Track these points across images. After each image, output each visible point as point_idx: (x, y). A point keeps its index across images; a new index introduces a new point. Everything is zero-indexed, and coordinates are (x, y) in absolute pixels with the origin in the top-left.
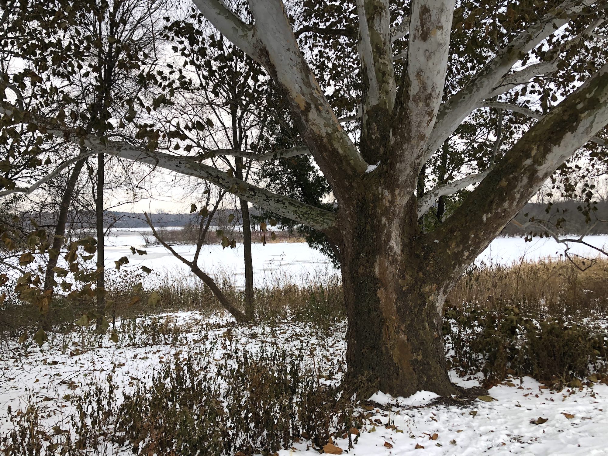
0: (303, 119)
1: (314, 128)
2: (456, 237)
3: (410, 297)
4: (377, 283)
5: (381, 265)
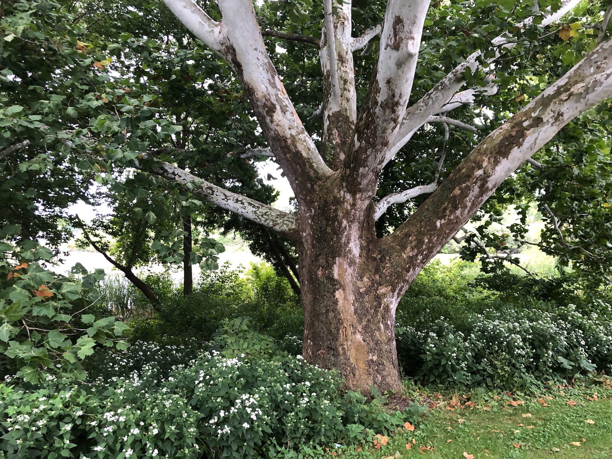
1: (278, 128)
2: (411, 242)
3: (366, 298)
4: (336, 284)
5: (340, 265)
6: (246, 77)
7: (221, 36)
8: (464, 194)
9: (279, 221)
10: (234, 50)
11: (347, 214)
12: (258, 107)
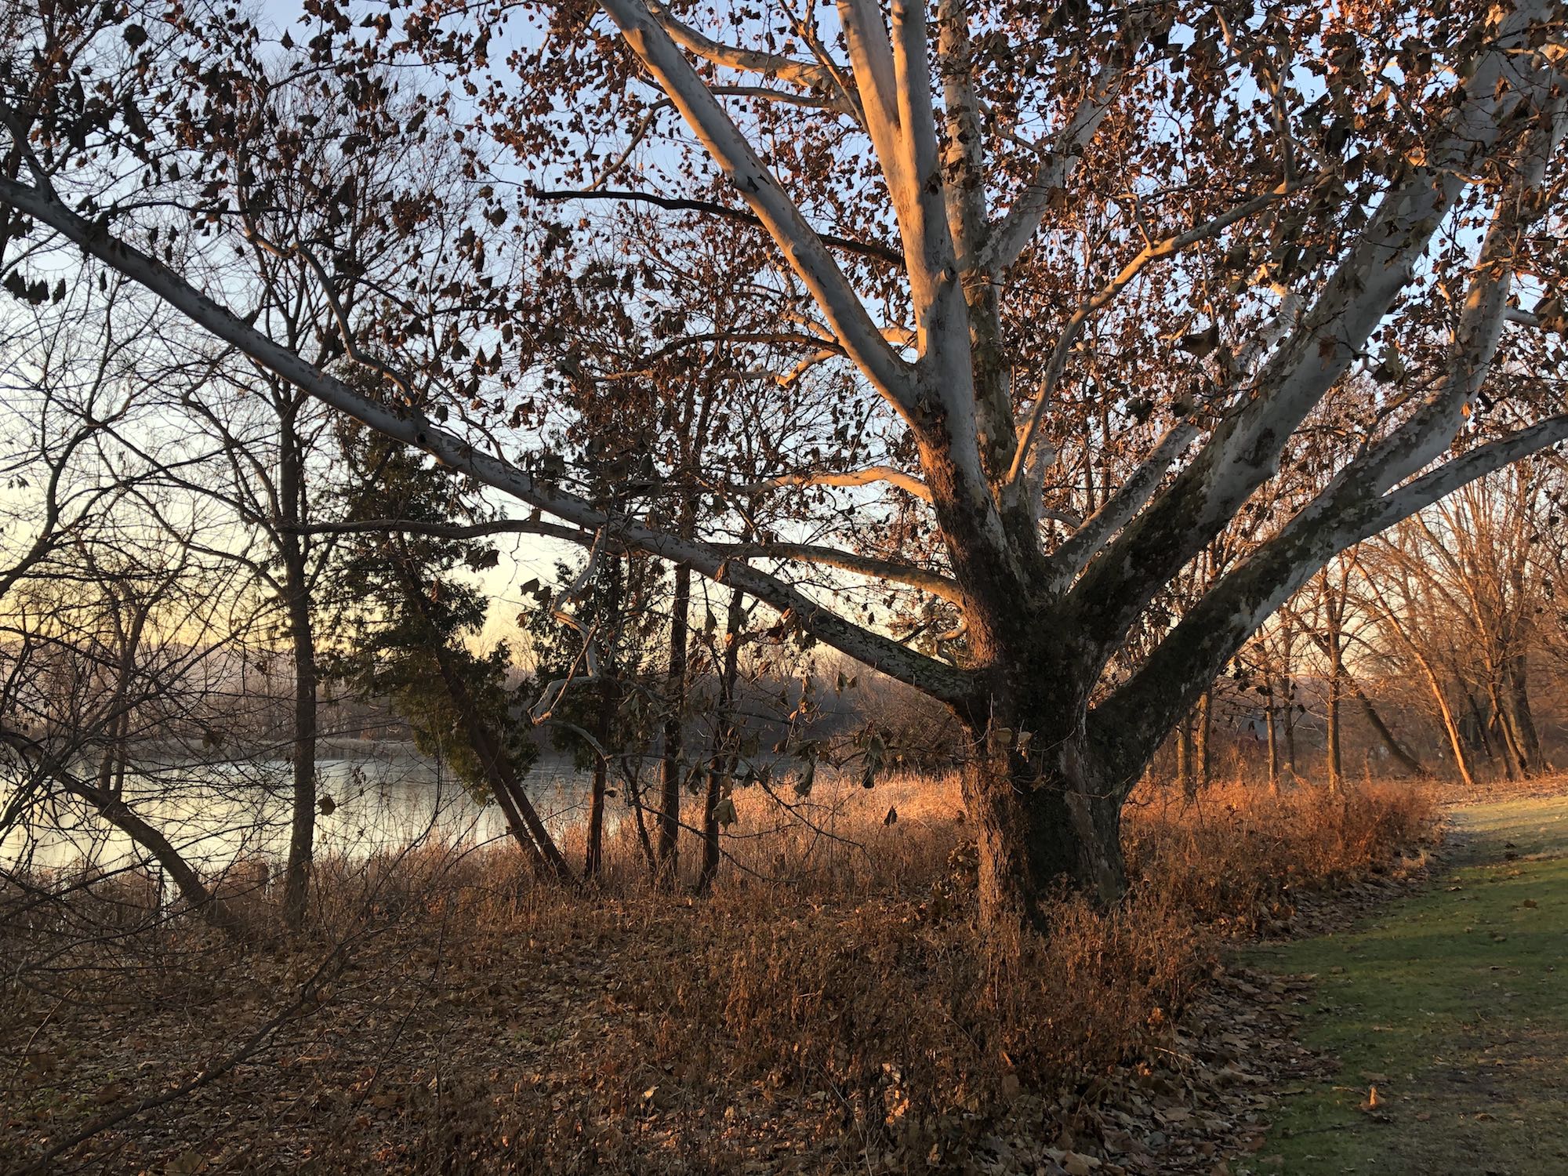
1: (990, 536)
2: (1148, 716)
4: (1064, 782)
5: (1069, 755)
7: (921, 387)
8: (1215, 648)
9: (949, 681)
10: (945, 413)
11: (1087, 670)
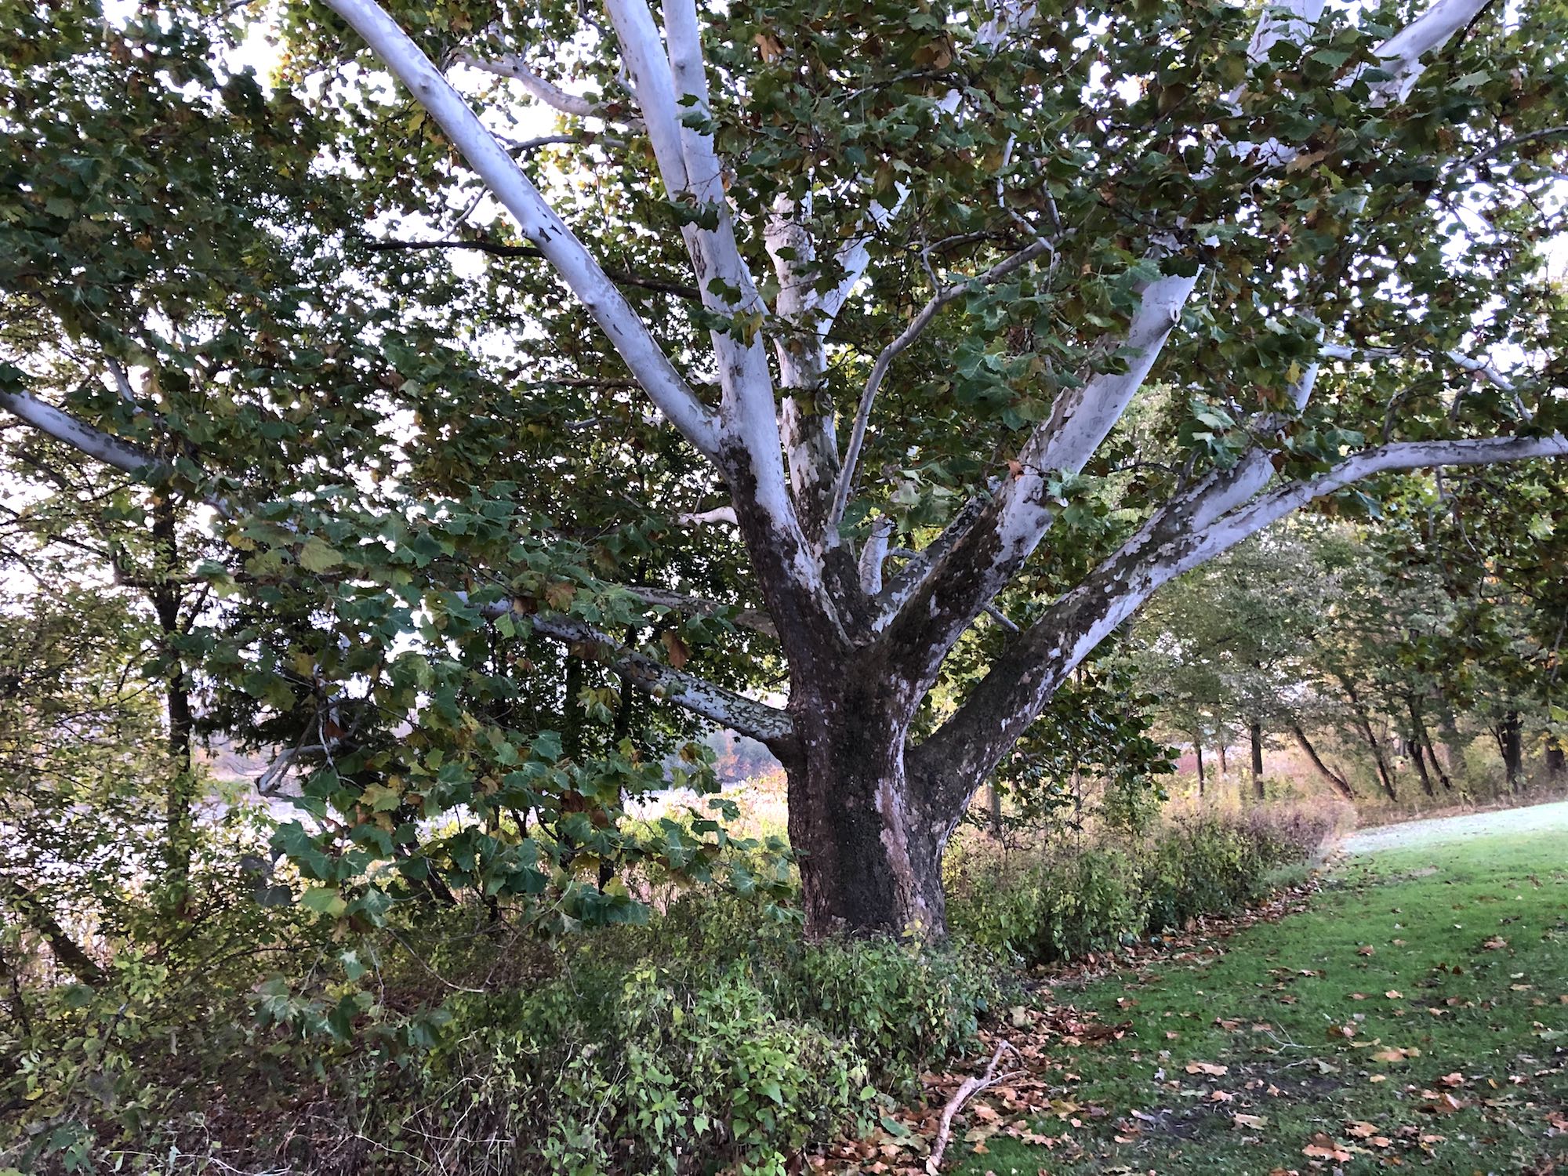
0: (786, 563)
2: (968, 752)
3: (921, 841)
4: (880, 820)
5: (885, 794)
6: (760, 499)
7: (725, 434)
8: (1035, 683)
9: (768, 722)
10: (749, 457)
11: (900, 711)
12: (771, 543)
